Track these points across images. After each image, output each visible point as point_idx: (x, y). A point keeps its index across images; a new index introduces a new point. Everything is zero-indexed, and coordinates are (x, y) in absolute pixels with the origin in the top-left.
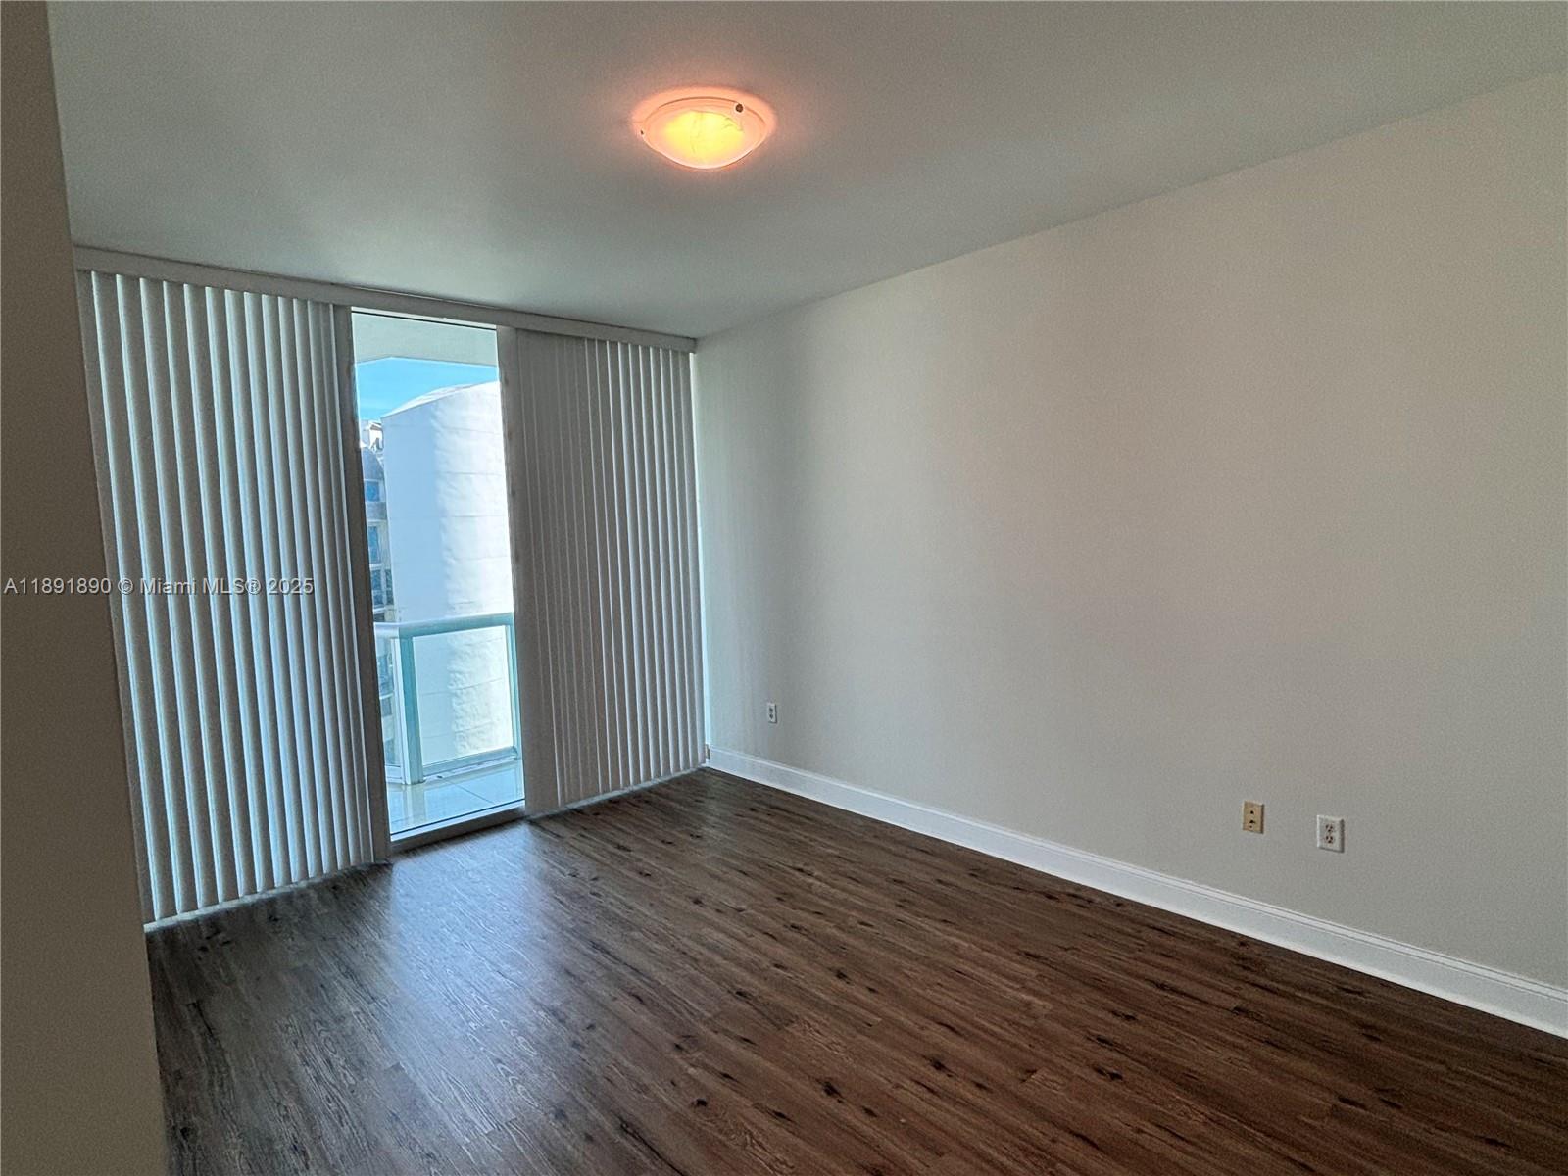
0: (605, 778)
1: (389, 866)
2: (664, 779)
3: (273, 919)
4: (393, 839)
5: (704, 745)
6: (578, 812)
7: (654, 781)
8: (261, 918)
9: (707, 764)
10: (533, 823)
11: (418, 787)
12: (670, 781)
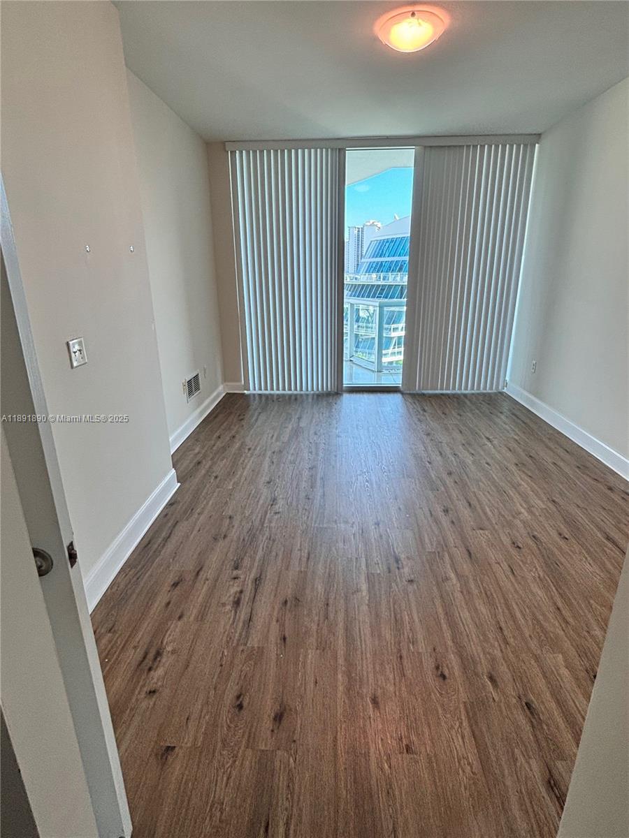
0: (442, 382)
1: (341, 395)
2: (475, 391)
3: (296, 399)
4: (344, 385)
5: (505, 380)
6: (424, 394)
7: (468, 391)
8: (293, 398)
9: (505, 390)
10: (403, 394)
11: (379, 373)
12: (478, 394)
